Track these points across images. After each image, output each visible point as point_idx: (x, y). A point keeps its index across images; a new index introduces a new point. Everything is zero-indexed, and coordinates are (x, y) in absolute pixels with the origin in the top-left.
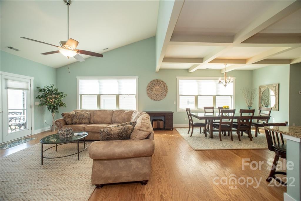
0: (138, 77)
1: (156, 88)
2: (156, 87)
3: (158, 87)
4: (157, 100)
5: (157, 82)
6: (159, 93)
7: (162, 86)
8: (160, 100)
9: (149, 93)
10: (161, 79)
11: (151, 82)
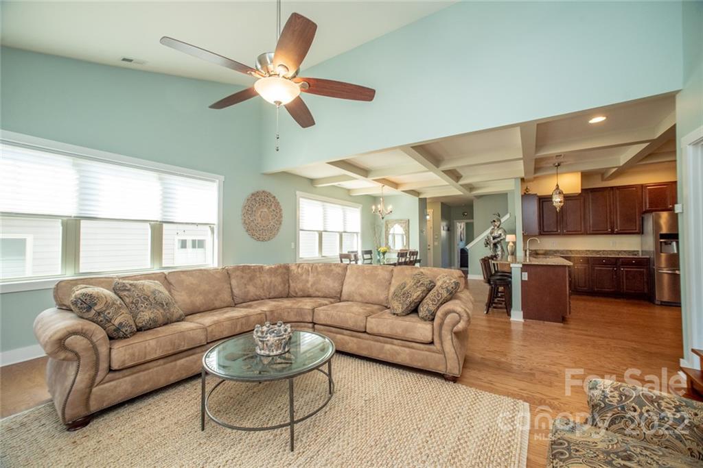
0: (222, 178)
1: (262, 212)
2: (261, 210)
3: (266, 210)
4: (264, 240)
5: (263, 198)
6: (267, 223)
7: (273, 207)
8: (269, 239)
9: (247, 222)
10: (272, 193)
11: (253, 195)
